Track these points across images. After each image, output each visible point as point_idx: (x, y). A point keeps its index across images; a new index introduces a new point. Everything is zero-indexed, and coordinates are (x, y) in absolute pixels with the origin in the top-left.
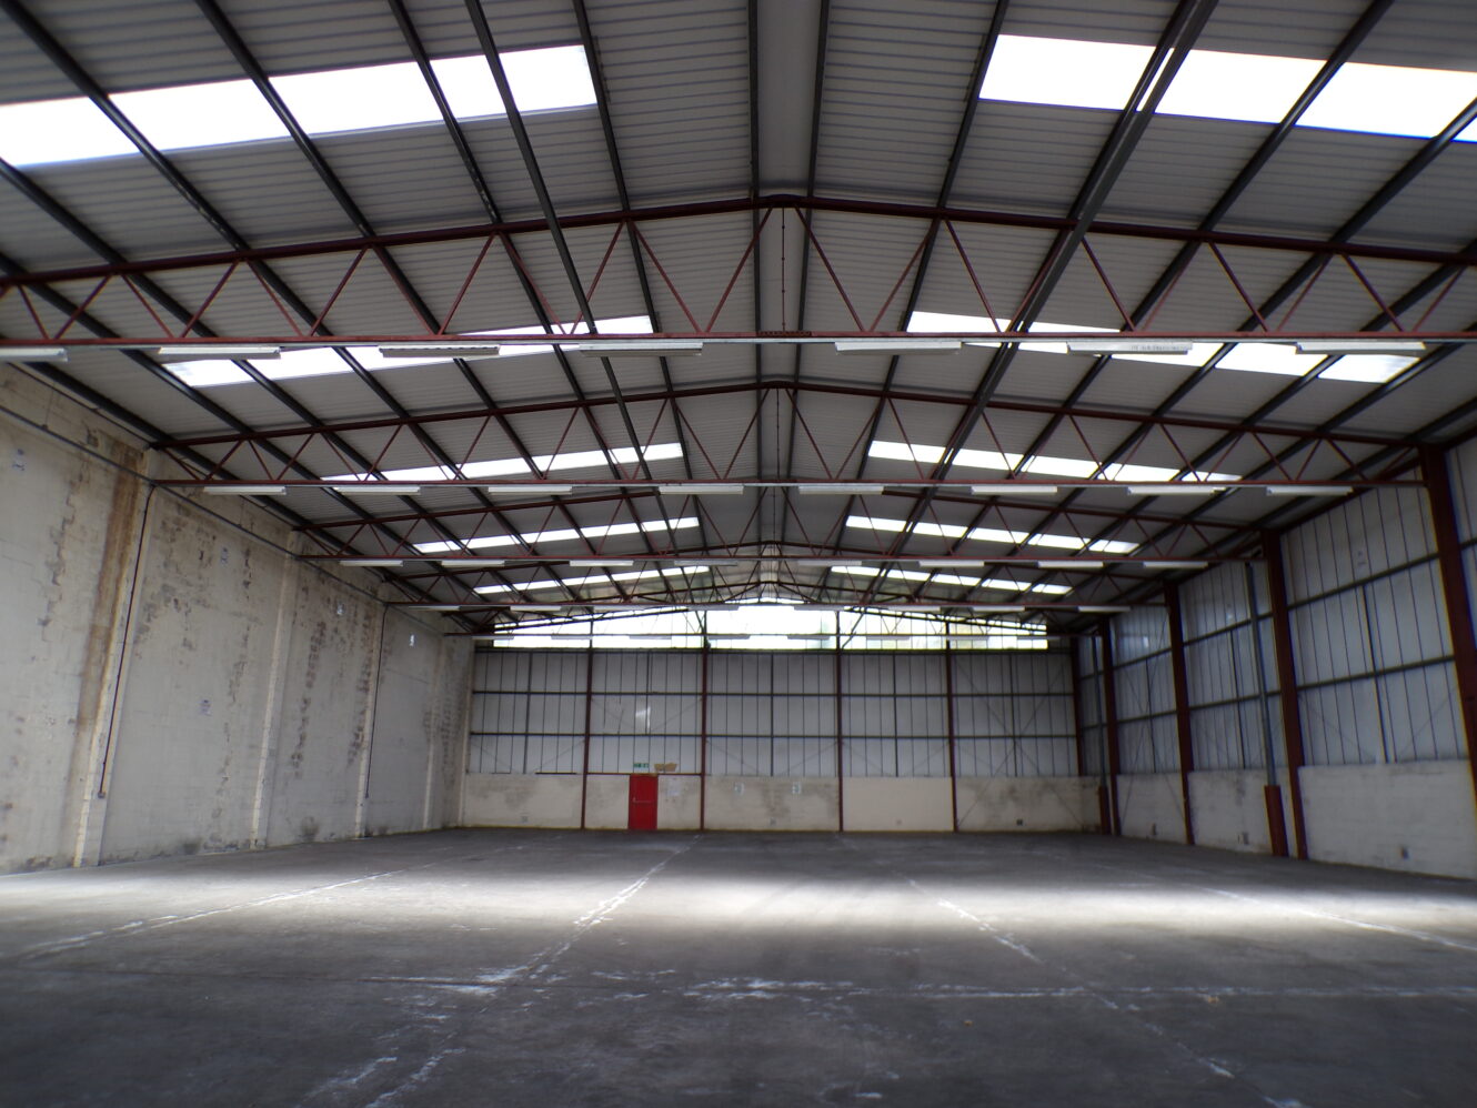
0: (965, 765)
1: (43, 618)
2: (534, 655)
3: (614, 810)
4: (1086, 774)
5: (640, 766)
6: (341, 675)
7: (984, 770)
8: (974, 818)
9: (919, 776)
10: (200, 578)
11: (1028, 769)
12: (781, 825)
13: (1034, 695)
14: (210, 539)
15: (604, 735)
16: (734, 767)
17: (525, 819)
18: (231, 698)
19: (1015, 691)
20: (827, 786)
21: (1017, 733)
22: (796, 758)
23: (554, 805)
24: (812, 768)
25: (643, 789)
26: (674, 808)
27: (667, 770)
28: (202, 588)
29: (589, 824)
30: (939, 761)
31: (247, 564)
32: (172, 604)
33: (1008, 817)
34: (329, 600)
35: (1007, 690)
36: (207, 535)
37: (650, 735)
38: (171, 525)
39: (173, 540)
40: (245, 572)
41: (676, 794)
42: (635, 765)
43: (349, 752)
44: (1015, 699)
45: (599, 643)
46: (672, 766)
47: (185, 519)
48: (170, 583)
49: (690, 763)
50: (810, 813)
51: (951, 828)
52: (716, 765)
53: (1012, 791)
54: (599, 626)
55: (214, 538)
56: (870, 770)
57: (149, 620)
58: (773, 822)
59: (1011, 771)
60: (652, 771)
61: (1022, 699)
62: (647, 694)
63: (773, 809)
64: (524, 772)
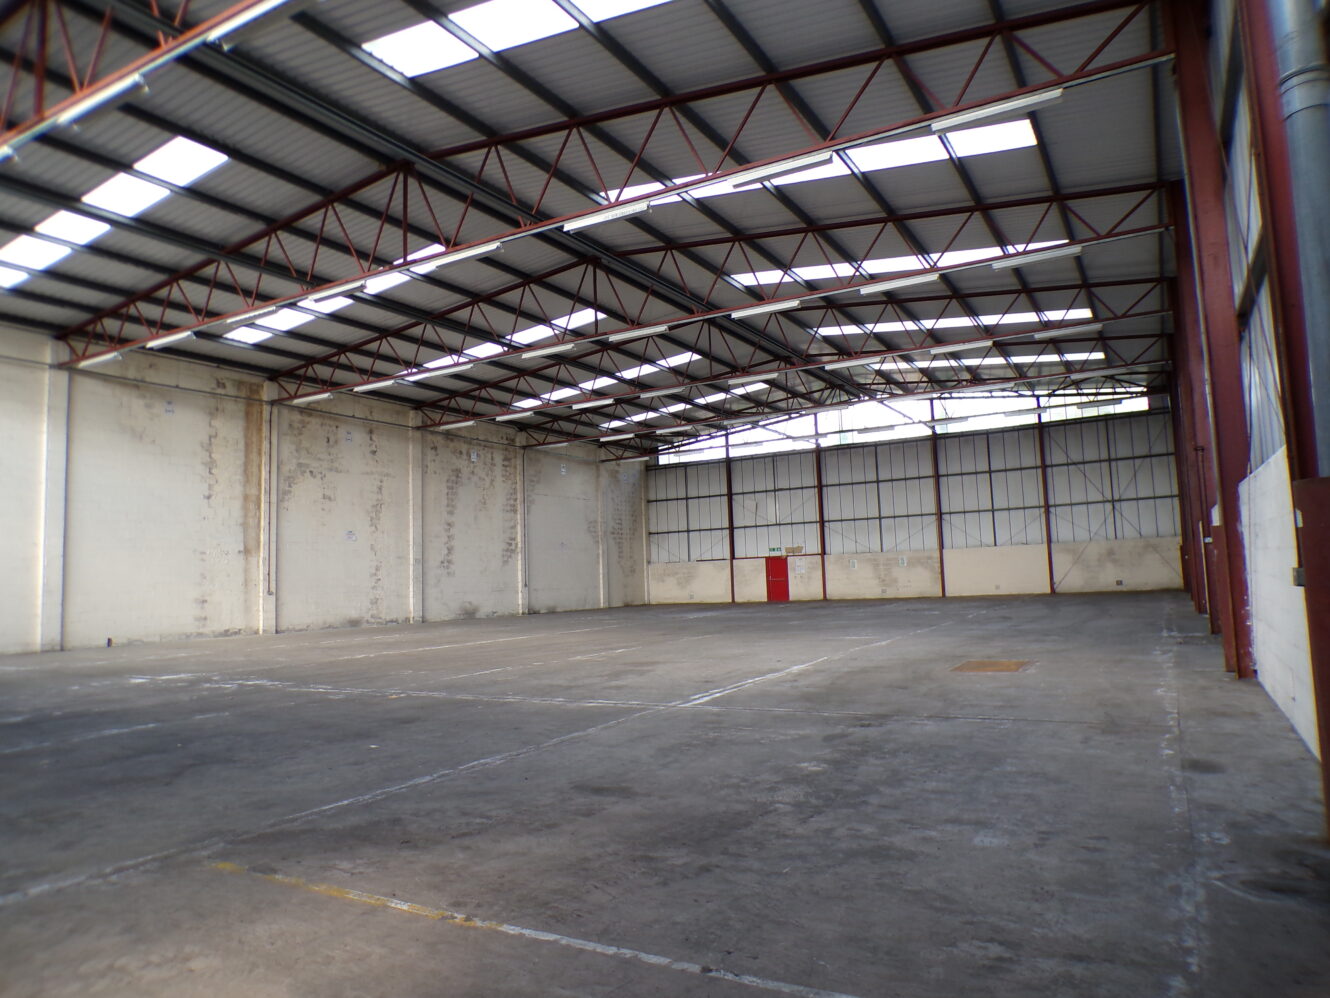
0: (1062, 530)
1: (207, 494)
2: (688, 469)
3: (755, 587)
5: (774, 550)
6: (485, 503)
7: (1082, 535)
8: (1072, 579)
9: (1017, 544)
10: (330, 454)
11: (1129, 531)
12: (891, 594)
13: (1134, 458)
14: (334, 428)
15: (745, 527)
16: (850, 546)
17: (692, 597)
18: (373, 528)
19: (1113, 456)
20: (930, 558)
21: (1116, 497)
22: (902, 535)
23: (711, 586)
24: (916, 544)
25: (777, 569)
26: (802, 584)
27: (796, 552)
28: (332, 461)
29: (738, 599)
30: (1037, 530)
31: (371, 439)
32: (308, 474)
33: (1107, 578)
34: (461, 453)
35: (1104, 456)
36: (330, 426)
37: (780, 525)
38: (296, 425)
39: (300, 434)
40: (371, 445)
41: (803, 571)
42: (770, 550)
43: (503, 556)
44: (1113, 464)
45: (734, 453)
46: (800, 549)
47: (307, 419)
48: (301, 461)
49: (814, 546)
50: (917, 582)
51: (1048, 591)
52: (834, 544)
53: (1111, 553)
54: (733, 439)
55: (337, 427)
56: (971, 541)
57: (290, 486)
58: (884, 591)
59: (1111, 534)
60: (784, 553)
61: (1120, 463)
62: (775, 491)
63: (884, 581)
64: (689, 560)
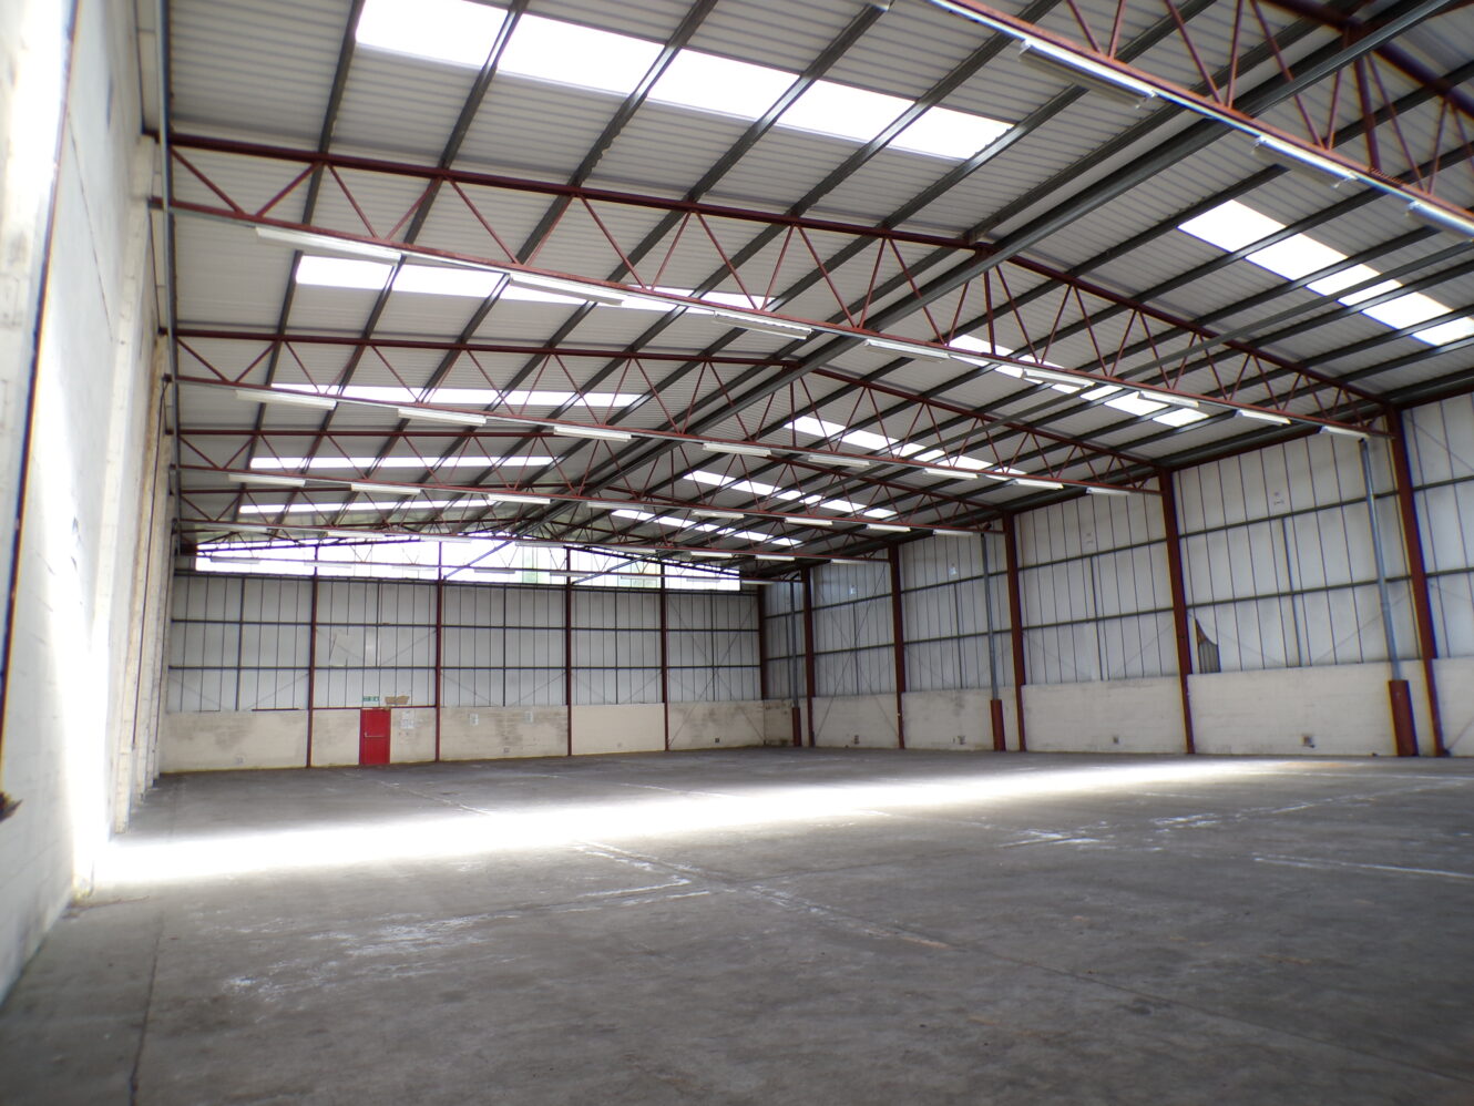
0: (674, 692)
2: (247, 581)
3: (344, 746)
4: (767, 698)
5: (369, 699)
7: (688, 696)
8: (681, 739)
9: (635, 703)
11: (723, 694)
12: (514, 753)
13: (728, 630)
15: (330, 668)
16: (467, 698)
17: (240, 761)
19: (714, 628)
20: (557, 714)
21: (715, 664)
22: (526, 689)
23: (277, 744)
24: (541, 698)
25: (375, 724)
26: (406, 742)
27: (400, 703)
29: (314, 763)
30: (654, 690)
33: (708, 738)
35: (708, 627)
37: (380, 668)
41: (411, 727)
42: (364, 699)
44: (715, 633)
45: (324, 571)
46: (405, 699)
49: (423, 695)
50: (542, 740)
51: (663, 748)
52: (448, 698)
53: (712, 713)
54: (324, 553)
56: (594, 698)
58: (506, 751)
59: (710, 697)
60: (383, 704)
61: (719, 633)
62: (377, 625)
63: (507, 738)
64: (237, 709)
